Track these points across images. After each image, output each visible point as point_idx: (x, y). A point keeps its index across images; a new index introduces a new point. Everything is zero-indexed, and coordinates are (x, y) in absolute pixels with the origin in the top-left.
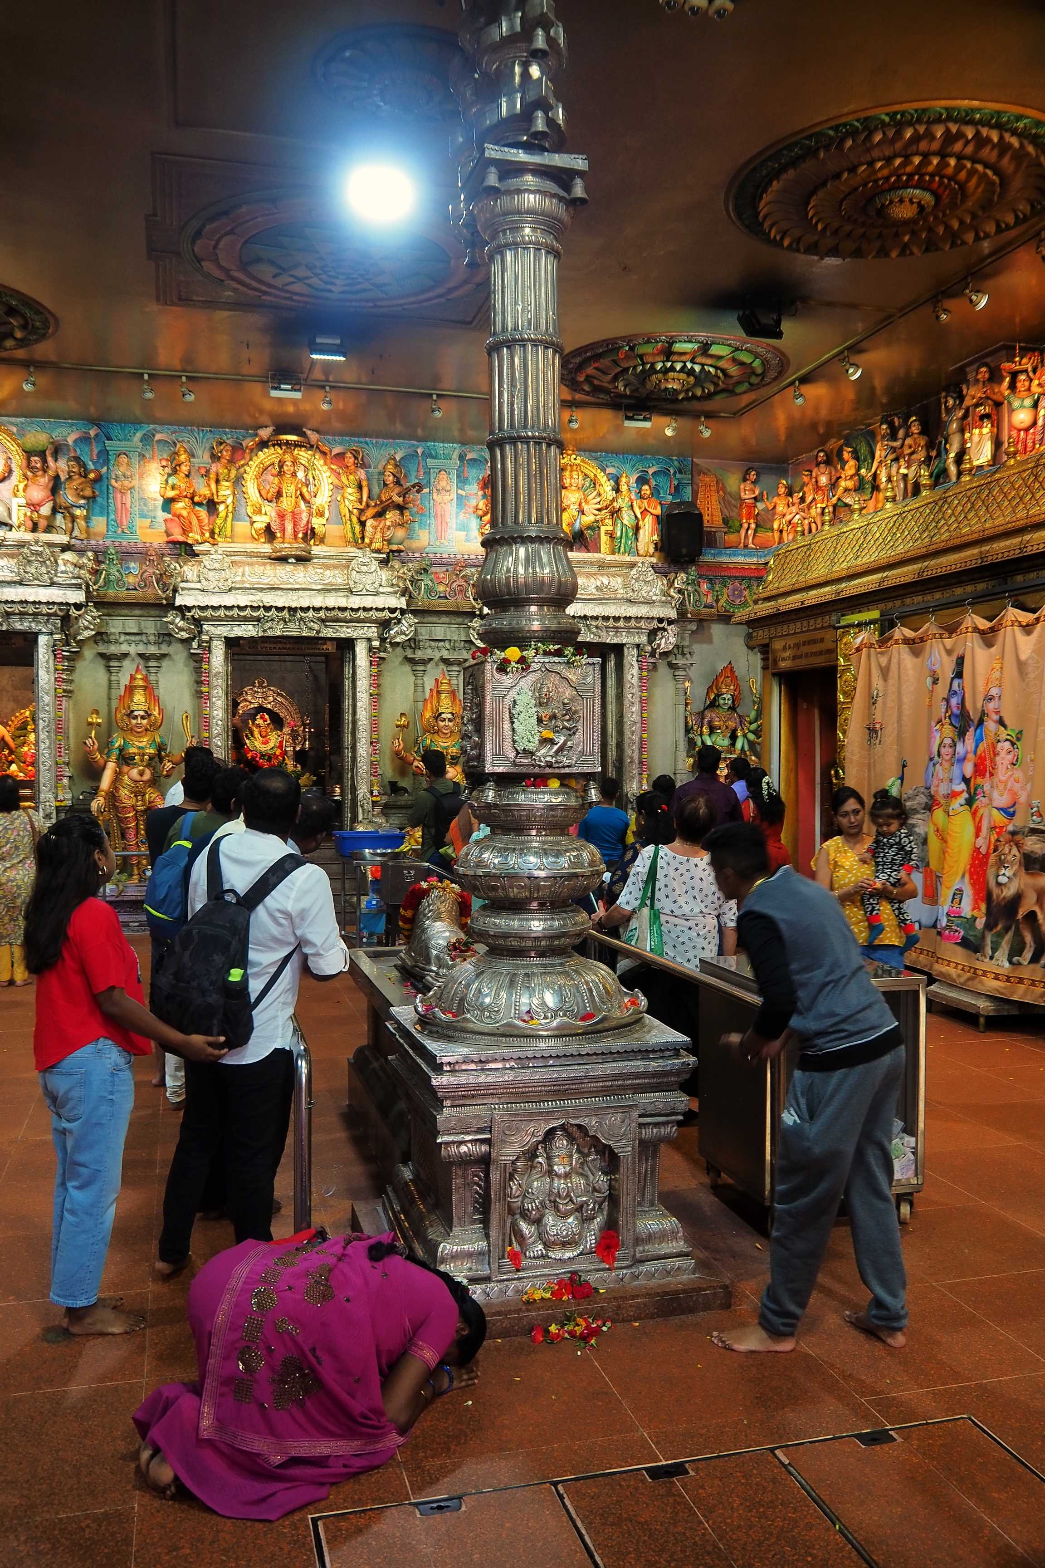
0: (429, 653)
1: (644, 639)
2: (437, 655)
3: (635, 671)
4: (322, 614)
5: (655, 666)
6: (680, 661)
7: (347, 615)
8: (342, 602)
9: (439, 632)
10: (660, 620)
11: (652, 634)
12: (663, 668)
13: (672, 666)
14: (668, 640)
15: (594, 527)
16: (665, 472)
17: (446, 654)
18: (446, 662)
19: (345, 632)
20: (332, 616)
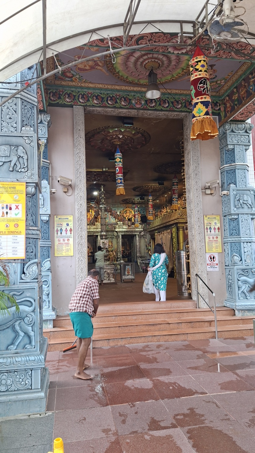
0: (108, 237)
1: (139, 234)
2: (109, 237)
3: (138, 238)
4: (93, 232)
5: (141, 237)
6: (145, 236)
7: (97, 232)
8: (96, 230)
9: (110, 233)
10: (141, 231)
11: (140, 233)
12: (142, 238)
13: (143, 237)
14: (142, 233)
15: (131, 218)
16: (142, 210)
17: (111, 237)
18: (111, 238)
19: (97, 234)
20: (94, 232)
